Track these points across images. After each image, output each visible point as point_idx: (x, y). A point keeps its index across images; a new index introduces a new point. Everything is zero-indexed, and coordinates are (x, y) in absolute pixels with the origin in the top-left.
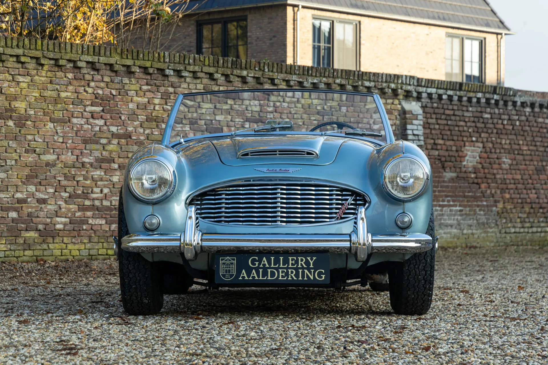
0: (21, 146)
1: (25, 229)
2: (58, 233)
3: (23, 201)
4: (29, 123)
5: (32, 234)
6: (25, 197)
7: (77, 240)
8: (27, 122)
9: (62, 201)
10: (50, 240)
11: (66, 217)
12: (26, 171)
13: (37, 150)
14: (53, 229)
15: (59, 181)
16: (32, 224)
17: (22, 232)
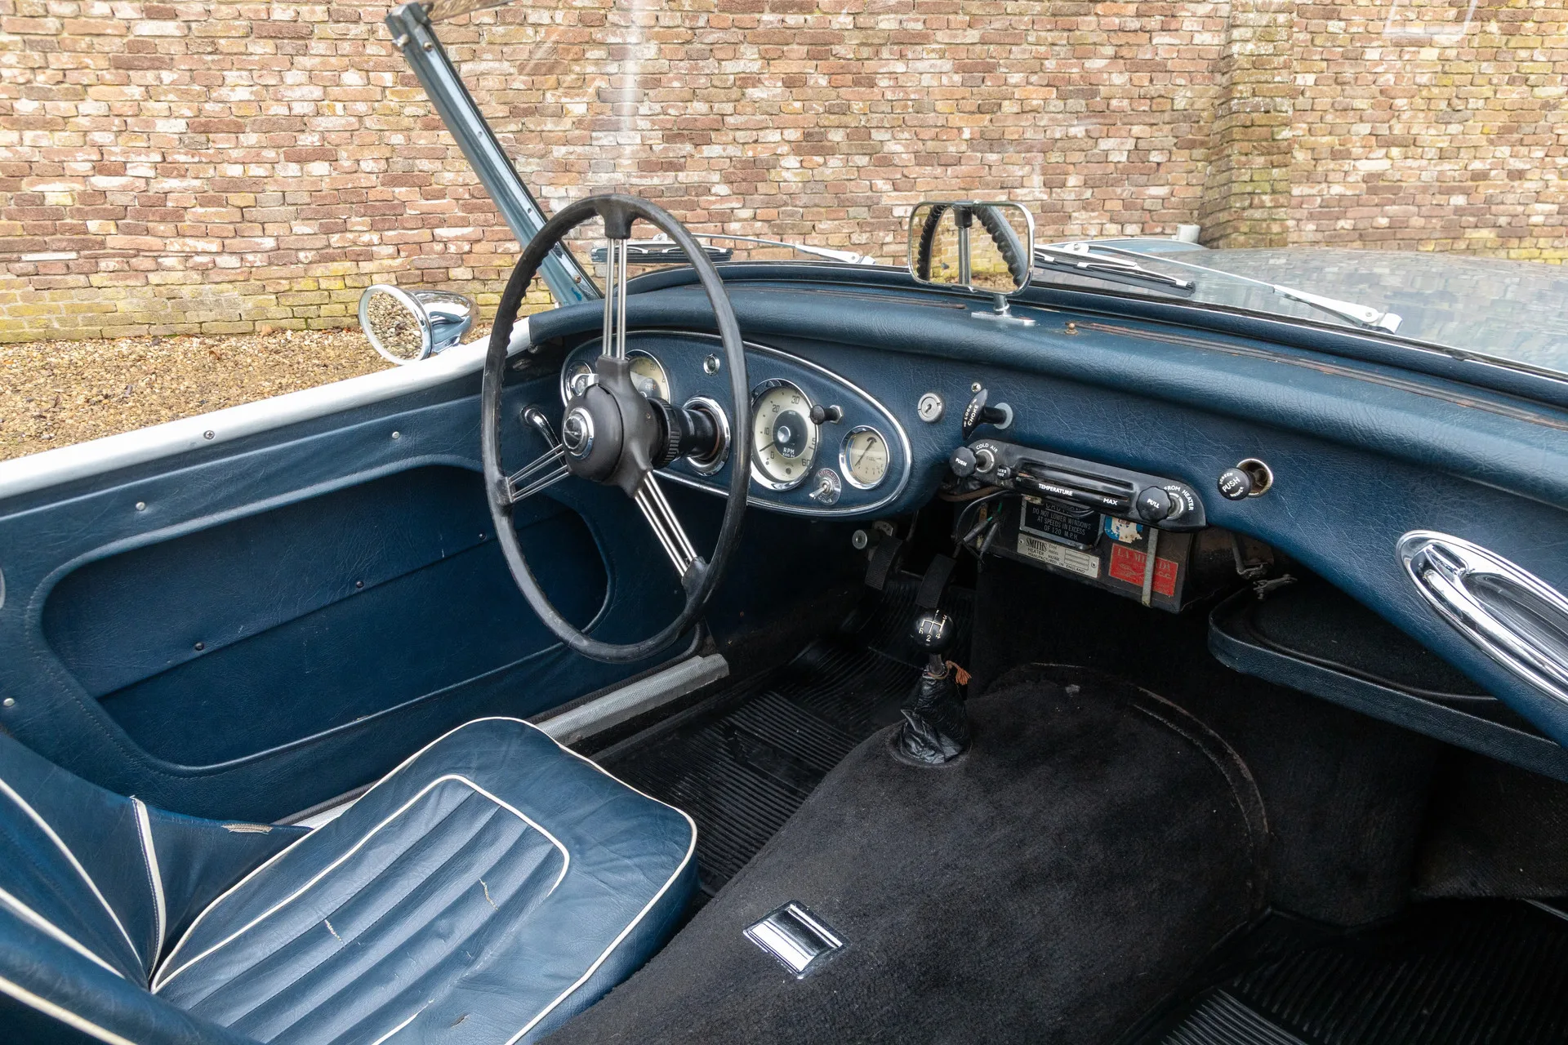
0: (1503, 71)
1: (1473, 225)
2: (1532, 231)
3: (1481, 176)
4: (1529, 25)
5: (1486, 234)
6: (1488, 167)
7: (1563, 242)
8: (1525, 24)
9: (1554, 173)
10: (1515, 242)
11: (1553, 203)
12: (1503, 119)
13: (1532, 77)
14: (1523, 223)
15: (1559, 135)
16: (1488, 216)
17: (1467, 230)
